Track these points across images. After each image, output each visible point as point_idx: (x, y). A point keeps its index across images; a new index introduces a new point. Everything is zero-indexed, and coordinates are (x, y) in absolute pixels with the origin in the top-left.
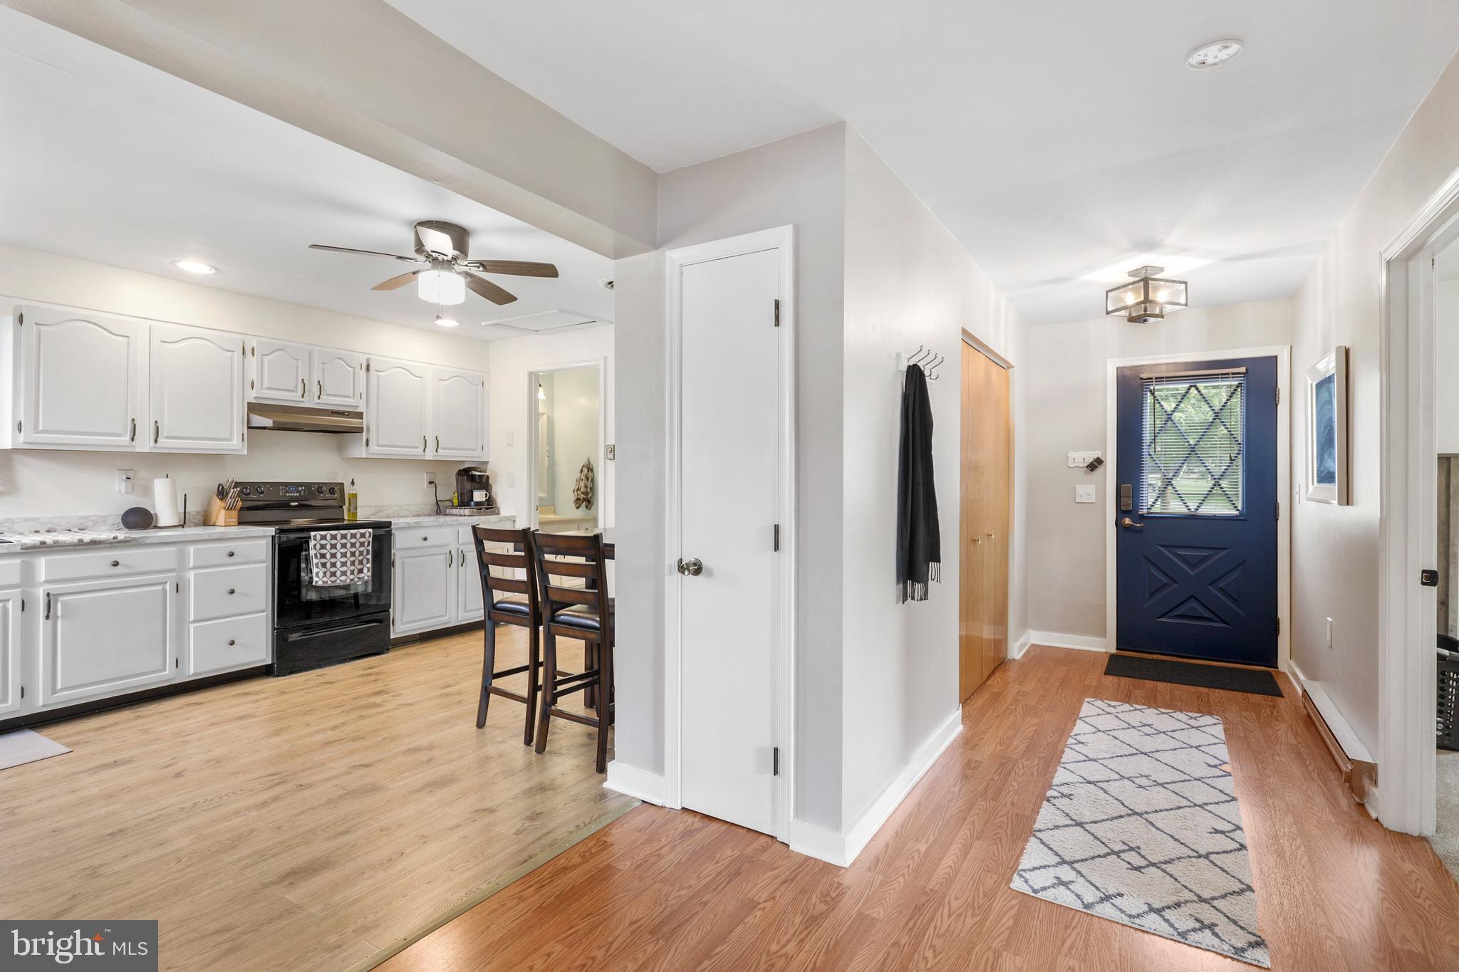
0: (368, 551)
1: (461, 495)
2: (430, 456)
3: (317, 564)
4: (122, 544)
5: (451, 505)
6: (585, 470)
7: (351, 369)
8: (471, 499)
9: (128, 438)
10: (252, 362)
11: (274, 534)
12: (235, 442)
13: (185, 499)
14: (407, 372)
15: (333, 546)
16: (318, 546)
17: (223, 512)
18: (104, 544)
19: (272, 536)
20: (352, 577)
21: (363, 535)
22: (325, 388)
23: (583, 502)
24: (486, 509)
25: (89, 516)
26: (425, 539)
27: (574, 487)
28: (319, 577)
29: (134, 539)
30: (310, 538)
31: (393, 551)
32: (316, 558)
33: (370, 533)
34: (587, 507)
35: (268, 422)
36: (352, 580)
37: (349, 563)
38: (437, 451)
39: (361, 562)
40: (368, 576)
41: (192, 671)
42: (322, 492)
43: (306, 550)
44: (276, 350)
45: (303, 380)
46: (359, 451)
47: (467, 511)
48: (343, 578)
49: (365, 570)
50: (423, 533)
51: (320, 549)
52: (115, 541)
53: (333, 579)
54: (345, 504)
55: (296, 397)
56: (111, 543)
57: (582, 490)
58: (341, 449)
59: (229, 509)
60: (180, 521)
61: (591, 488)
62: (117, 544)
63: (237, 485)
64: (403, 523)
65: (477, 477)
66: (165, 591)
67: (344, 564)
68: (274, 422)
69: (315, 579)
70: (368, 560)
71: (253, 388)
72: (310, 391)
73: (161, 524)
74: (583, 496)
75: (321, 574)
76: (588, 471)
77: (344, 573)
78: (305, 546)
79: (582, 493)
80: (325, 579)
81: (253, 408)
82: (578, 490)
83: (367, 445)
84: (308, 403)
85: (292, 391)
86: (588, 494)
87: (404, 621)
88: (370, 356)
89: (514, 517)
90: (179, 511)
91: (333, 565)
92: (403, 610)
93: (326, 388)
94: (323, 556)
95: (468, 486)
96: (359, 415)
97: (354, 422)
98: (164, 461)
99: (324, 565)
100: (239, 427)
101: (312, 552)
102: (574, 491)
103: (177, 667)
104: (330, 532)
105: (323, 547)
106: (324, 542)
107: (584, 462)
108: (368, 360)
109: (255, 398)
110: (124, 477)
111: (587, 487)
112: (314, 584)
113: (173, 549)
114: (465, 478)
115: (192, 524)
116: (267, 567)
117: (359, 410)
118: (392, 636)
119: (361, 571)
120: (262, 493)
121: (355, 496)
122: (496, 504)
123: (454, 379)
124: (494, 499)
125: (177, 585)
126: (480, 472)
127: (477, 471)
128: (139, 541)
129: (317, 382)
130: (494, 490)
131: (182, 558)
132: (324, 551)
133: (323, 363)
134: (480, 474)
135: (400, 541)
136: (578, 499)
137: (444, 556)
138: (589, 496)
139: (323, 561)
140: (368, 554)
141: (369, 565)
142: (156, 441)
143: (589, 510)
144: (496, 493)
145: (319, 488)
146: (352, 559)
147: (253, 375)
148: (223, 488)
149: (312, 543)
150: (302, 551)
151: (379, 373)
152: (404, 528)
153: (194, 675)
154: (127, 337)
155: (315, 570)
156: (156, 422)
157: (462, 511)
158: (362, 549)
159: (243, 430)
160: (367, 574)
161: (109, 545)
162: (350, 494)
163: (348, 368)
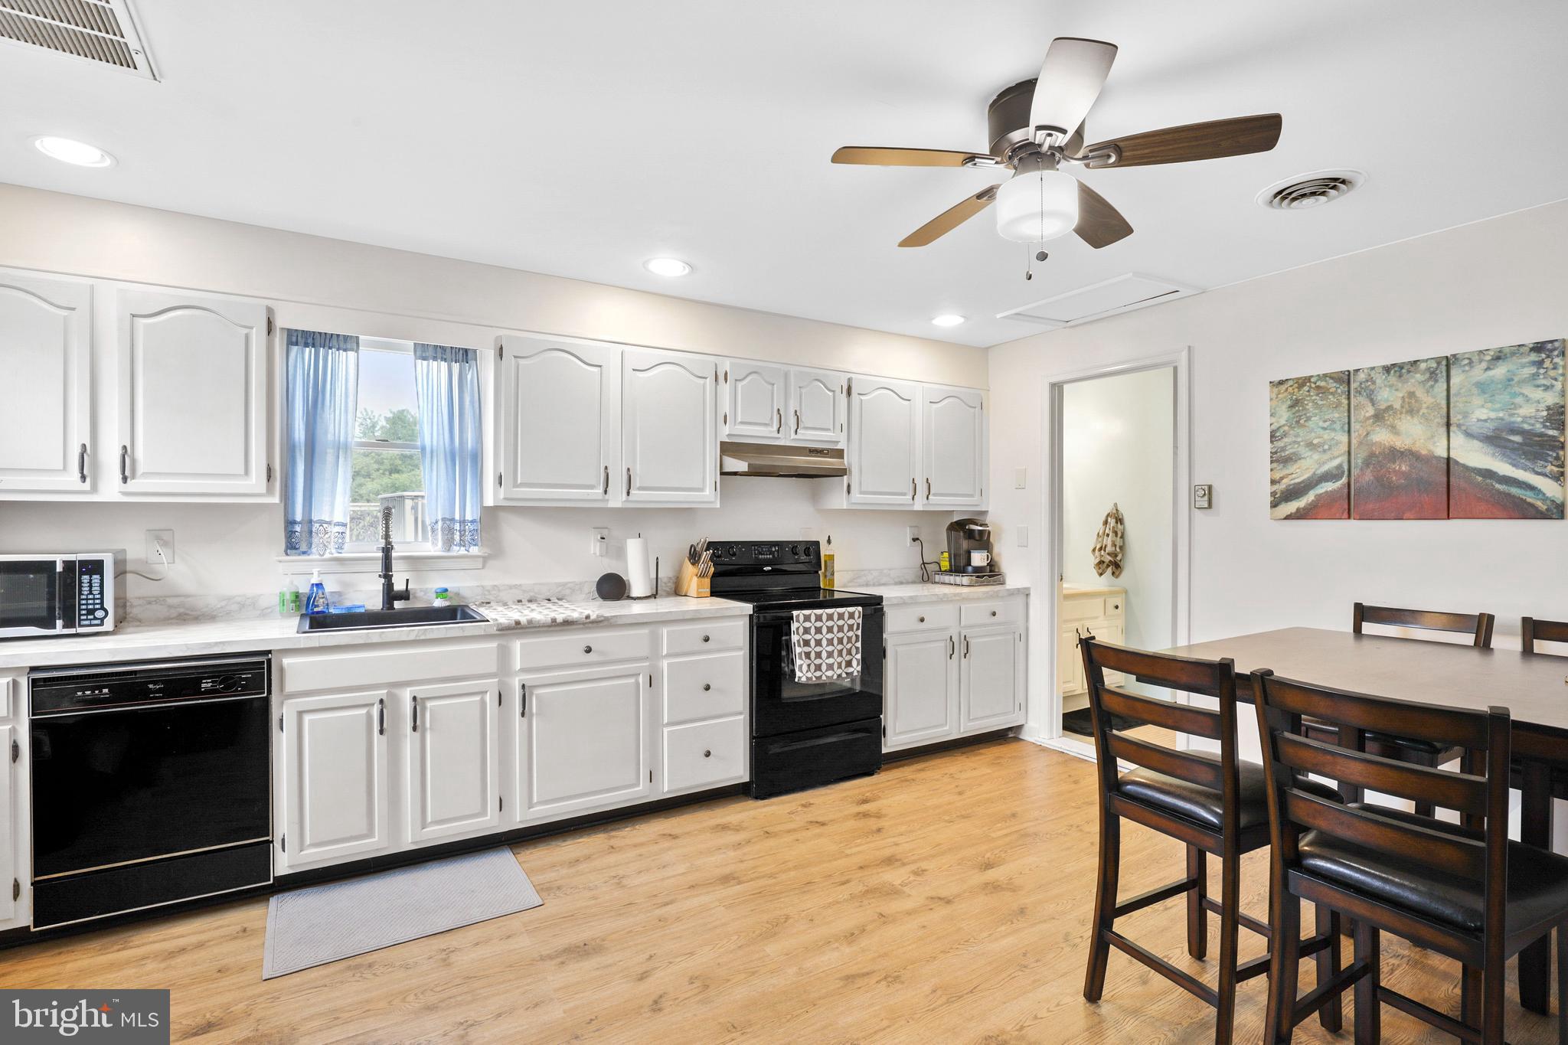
0: (857, 636)
1: (954, 556)
2: (919, 505)
3: (800, 654)
4: (595, 625)
5: (937, 569)
6: (1112, 522)
7: (831, 394)
8: (969, 563)
9: (601, 490)
10: (725, 389)
11: (752, 613)
12: (707, 492)
13: (657, 563)
14: (892, 393)
15: (818, 630)
16: (801, 630)
17: (695, 579)
18: (577, 624)
19: (750, 615)
20: (839, 672)
21: (851, 615)
22: (803, 420)
23: (1108, 566)
24: (990, 576)
25: (567, 584)
26: (922, 620)
27: (1092, 542)
28: (803, 672)
29: (607, 619)
30: (792, 618)
31: (884, 636)
32: (799, 646)
33: (859, 612)
34: (1113, 573)
35: (742, 466)
36: (839, 676)
37: (836, 654)
38: (927, 498)
39: (849, 652)
40: (858, 672)
41: (667, 788)
42: (796, 554)
43: (786, 635)
44: (750, 373)
45: (779, 410)
46: (837, 498)
47: (965, 580)
48: (830, 673)
49: (854, 663)
50: (921, 611)
51: (803, 634)
52: (588, 621)
53: (818, 674)
54: (821, 570)
55: (771, 432)
56: (584, 624)
57: (1109, 549)
58: (815, 497)
59: (702, 576)
60: (652, 589)
61: (1121, 547)
62: (590, 625)
63: (711, 545)
64: (895, 598)
65: (977, 532)
66: (637, 684)
67: (830, 655)
68: (749, 465)
69: (798, 674)
70: (857, 648)
71: (725, 423)
72: (786, 424)
73: (634, 594)
74: (1110, 558)
75: (805, 668)
76: (1117, 523)
77: (830, 667)
78: (785, 627)
79: (1108, 554)
80: (809, 675)
81: (728, 448)
82: (1100, 549)
83: (849, 492)
84: (786, 439)
85: (766, 425)
86: (1116, 556)
87: (897, 731)
88: (853, 376)
89: (1028, 589)
90: (651, 577)
91: (818, 655)
92: (896, 717)
93: (805, 421)
94: (807, 643)
95: (965, 544)
96: (839, 454)
97: (831, 462)
98: (636, 518)
99: (808, 655)
100: (712, 475)
101: (795, 638)
102: (1094, 550)
103: (651, 781)
104: (815, 611)
105: (807, 631)
106: (807, 625)
107: (1108, 508)
108: (849, 380)
109: (729, 435)
110: (599, 538)
111: (1115, 546)
112: (796, 680)
113: (644, 631)
114: (962, 534)
115: (664, 593)
116: (744, 655)
117: (839, 447)
118: (884, 751)
119: (849, 664)
120: (734, 554)
121: (831, 557)
122: (999, 569)
123: (946, 401)
124: (996, 562)
125: (650, 677)
126: (981, 525)
127: (977, 525)
128: (612, 621)
129: (793, 413)
130: (996, 550)
131: (655, 641)
132: (807, 637)
133: (800, 387)
134: (980, 528)
135: (894, 623)
136: (1101, 562)
137: (942, 644)
138: (1119, 558)
139: (807, 649)
140: (857, 641)
141: (859, 656)
142: (628, 493)
143: (1117, 577)
144: (999, 554)
145: (794, 547)
146: (840, 647)
147: (726, 407)
148: (695, 550)
149: (794, 626)
150: (782, 636)
151: (862, 397)
152: (897, 605)
153: (668, 792)
154: (600, 366)
155: (798, 662)
156: (629, 469)
157: (958, 579)
158: (850, 634)
159: (716, 478)
160: (856, 668)
161: (581, 626)
162: (825, 555)
163: (829, 393)
